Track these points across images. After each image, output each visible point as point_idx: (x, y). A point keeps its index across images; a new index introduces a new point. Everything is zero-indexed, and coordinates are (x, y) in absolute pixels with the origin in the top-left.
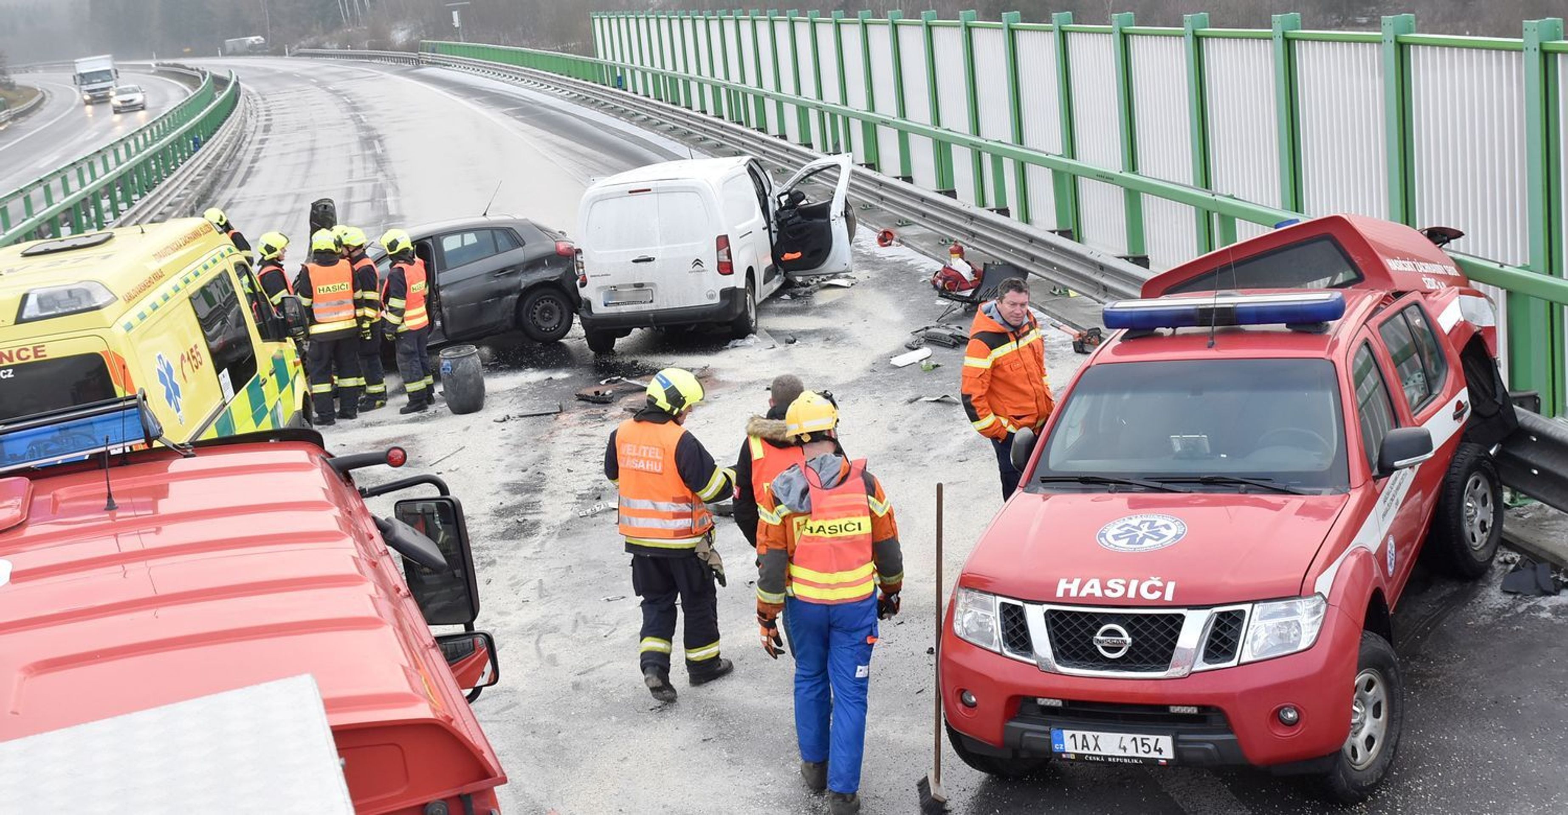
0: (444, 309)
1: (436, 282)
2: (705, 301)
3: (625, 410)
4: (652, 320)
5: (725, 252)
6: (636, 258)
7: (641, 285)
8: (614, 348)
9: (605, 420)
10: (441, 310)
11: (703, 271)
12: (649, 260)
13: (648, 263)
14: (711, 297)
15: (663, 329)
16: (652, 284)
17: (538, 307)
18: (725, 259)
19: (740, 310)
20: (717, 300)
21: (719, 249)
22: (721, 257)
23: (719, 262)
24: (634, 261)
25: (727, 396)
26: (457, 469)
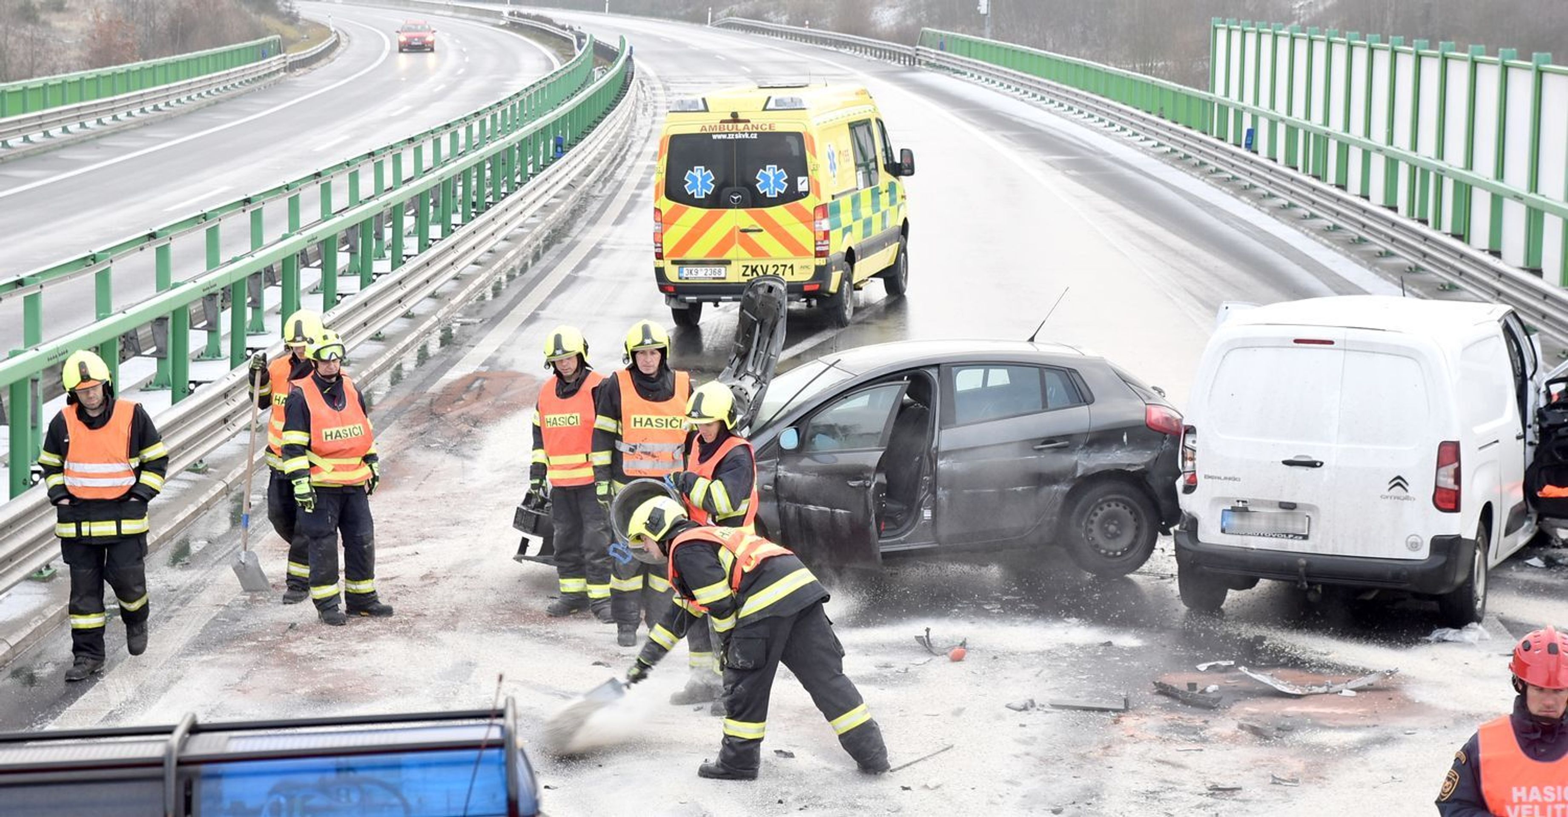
0: (940, 492)
1: (934, 445)
2: (1399, 551)
3: (1241, 727)
4: (1301, 570)
5: (1452, 472)
6: (1291, 458)
7: (1289, 507)
8: (1223, 606)
9: (1204, 740)
10: (935, 493)
11: (1407, 498)
12: (1312, 464)
13: (1311, 470)
14: (1414, 546)
15: (1319, 589)
16: (1311, 508)
17: (1100, 513)
18: (1449, 483)
19: (1460, 578)
20: (1423, 554)
21: (1440, 464)
22: (1441, 478)
23: (1436, 487)
24: (1285, 463)
25: (1427, 734)
26: (937, 787)
